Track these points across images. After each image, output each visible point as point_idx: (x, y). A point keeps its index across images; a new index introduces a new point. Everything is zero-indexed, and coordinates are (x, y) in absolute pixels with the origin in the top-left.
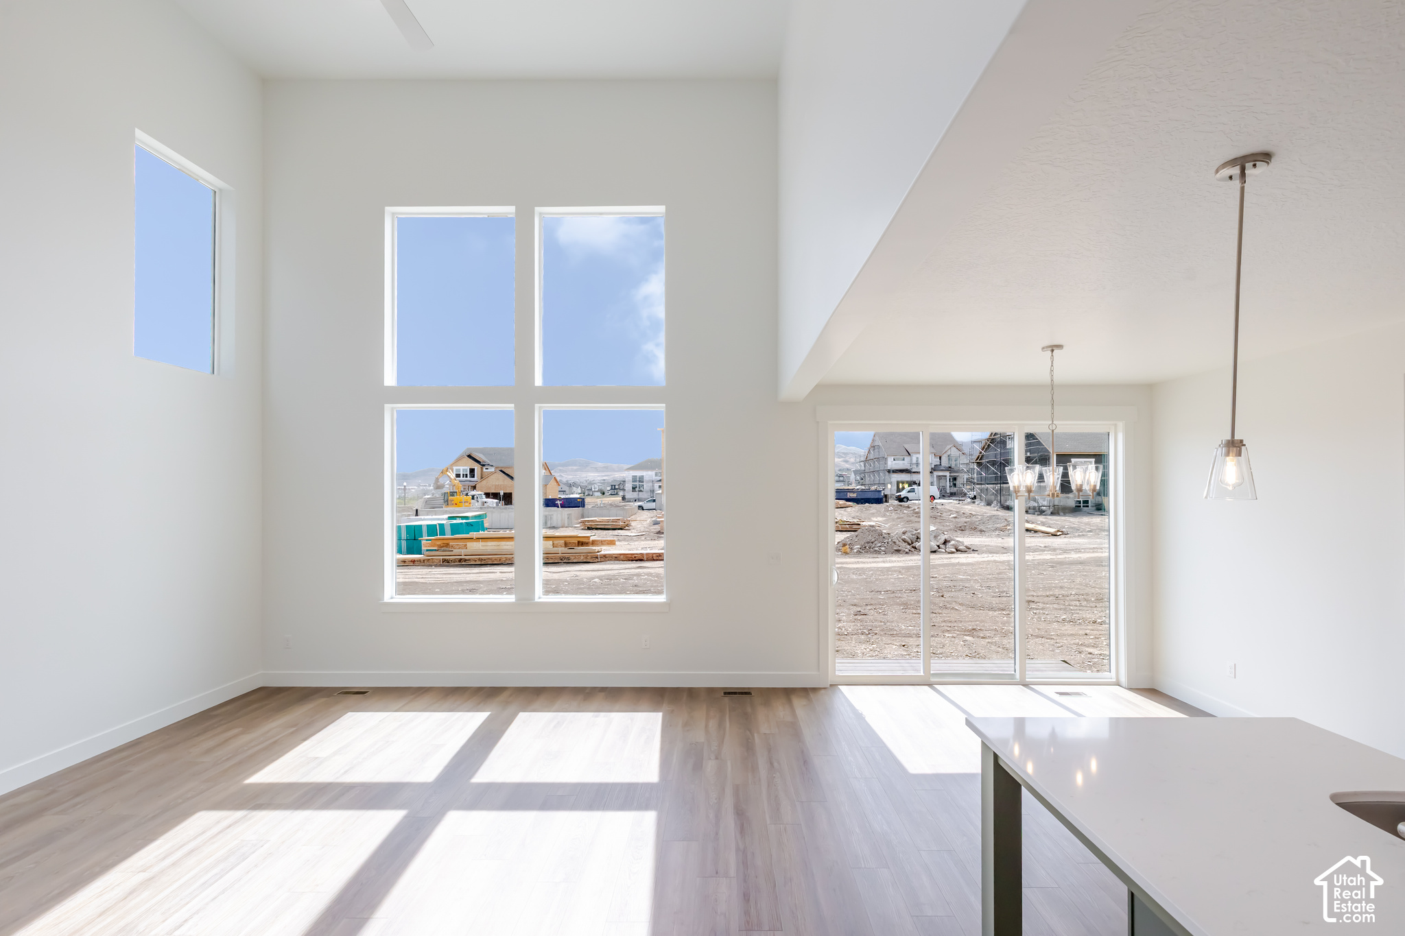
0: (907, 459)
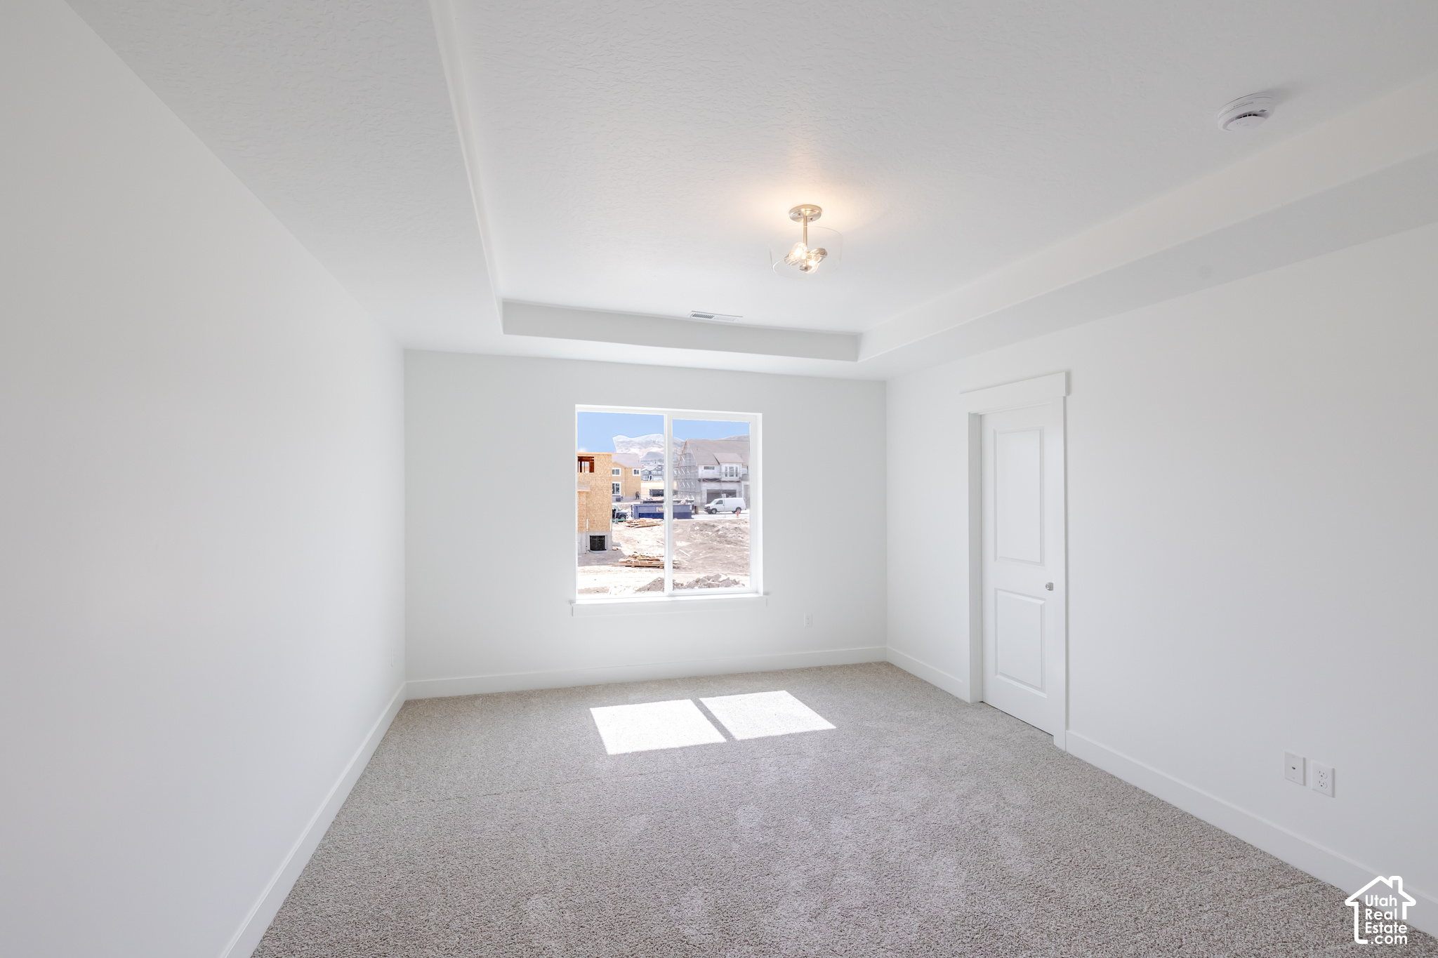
0: (717, 468)
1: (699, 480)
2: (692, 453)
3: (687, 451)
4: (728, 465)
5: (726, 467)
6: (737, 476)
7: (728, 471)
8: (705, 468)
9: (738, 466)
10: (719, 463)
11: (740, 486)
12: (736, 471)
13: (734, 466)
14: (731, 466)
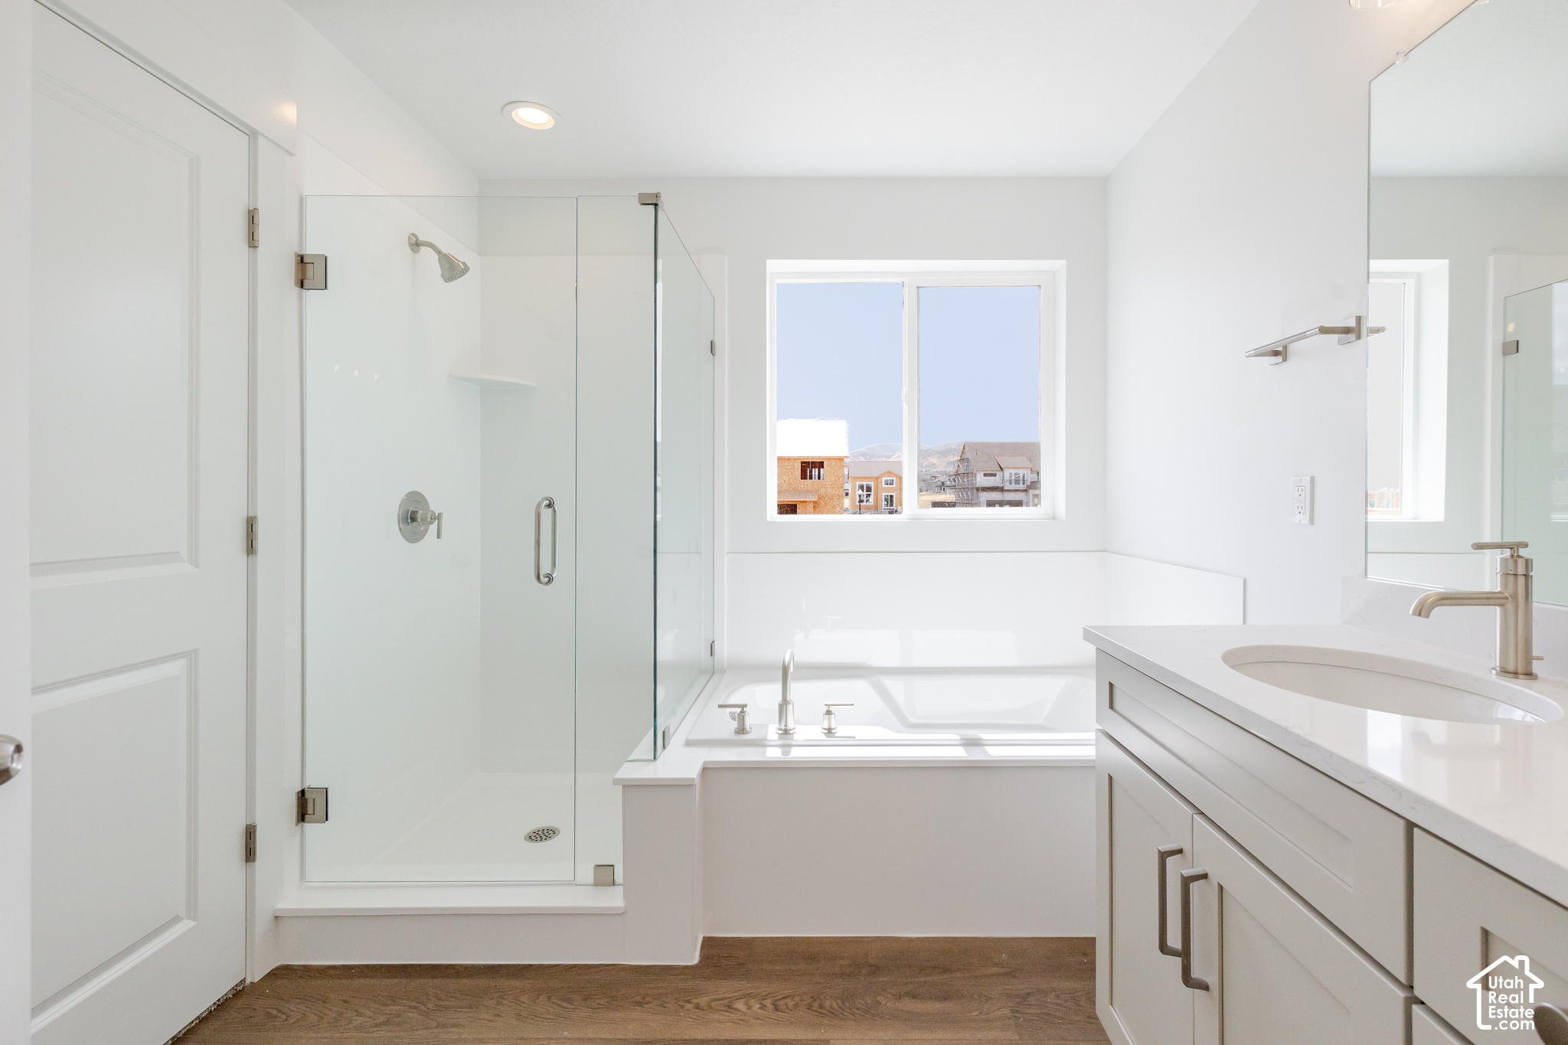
1: (978, 489)
2: (970, 458)
3: (966, 456)
4: (1013, 471)
5: (1011, 474)
6: (1024, 484)
7: (1013, 477)
8: (985, 475)
9: (1025, 472)
10: (1002, 469)
11: (1027, 495)
12: (1024, 478)
13: (1021, 472)
14: (1016, 471)
